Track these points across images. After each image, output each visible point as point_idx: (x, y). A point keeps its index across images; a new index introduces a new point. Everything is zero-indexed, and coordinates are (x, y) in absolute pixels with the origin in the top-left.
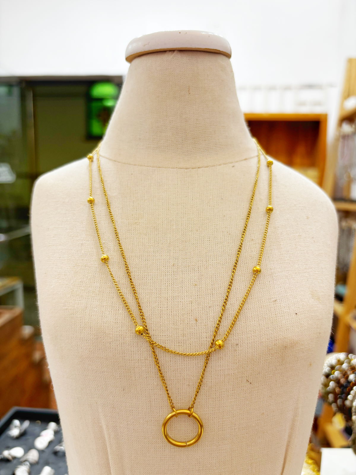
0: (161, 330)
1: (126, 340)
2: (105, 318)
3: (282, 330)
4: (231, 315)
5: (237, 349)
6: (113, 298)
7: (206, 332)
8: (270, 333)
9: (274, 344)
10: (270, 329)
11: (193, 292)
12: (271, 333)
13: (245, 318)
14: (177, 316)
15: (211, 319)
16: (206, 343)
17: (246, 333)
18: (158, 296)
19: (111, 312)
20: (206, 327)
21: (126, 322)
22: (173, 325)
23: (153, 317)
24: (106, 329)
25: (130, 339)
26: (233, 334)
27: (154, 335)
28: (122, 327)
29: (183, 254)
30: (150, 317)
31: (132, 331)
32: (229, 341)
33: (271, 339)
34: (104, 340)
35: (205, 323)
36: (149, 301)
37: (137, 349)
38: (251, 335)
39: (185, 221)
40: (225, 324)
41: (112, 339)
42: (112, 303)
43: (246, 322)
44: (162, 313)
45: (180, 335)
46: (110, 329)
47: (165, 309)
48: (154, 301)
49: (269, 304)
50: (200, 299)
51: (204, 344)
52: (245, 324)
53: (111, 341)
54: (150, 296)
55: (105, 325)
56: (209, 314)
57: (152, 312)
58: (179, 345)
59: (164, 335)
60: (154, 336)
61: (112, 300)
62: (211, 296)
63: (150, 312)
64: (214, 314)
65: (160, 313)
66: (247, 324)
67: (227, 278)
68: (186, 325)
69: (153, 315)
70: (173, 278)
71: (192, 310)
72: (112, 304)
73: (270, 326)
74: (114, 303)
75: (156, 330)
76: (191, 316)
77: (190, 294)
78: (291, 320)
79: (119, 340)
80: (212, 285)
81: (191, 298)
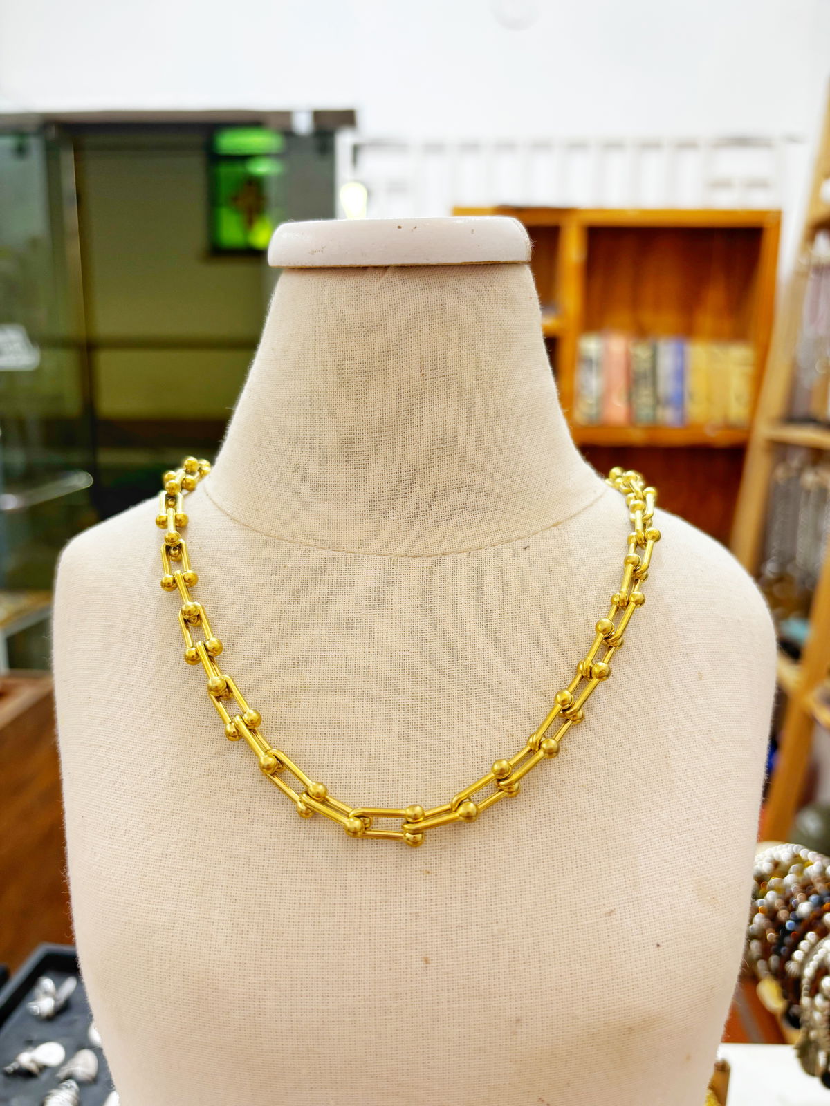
0: (345, 982)
1: (264, 1006)
2: (216, 953)
3: (622, 986)
4: (507, 948)
5: (517, 1030)
6: (234, 901)
7: (448, 990)
8: (594, 995)
9: (603, 1022)
10: (596, 984)
11: (422, 890)
12: (597, 994)
13: (538, 956)
14: (381, 950)
15: (461, 959)
16: (448, 1014)
17: (540, 994)
18: (339, 899)
19: (230, 938)
20: (448, 977)
21: (265, 963)
22: (373, 972)
23: (327, 952)
24: (218, 980)
25: (274, 1004)
26: (511, 995)
27: (329, 995)
28: (256, 975)
29: (399, 790)
30: (319, 952)
31: (279, 986)
32: (500, 1010)
33: (598, 1011)
34: (214, 1005)
35: (446, 967)
36: (318, 911)
37: (290, 1026)
38: (551, 999)
39: (406, 700)
40: (493, 971)
41: (232, 1005)
42: (233, 913)
43: (540, 967)
44: (348, 942)
45: (389, 996)
46: (227, 979)
47: (356, 932)
48: (328, 912)
49: (595, 921)
50: (437, 909)
51: (442, 1016)
52: (539, 972)
53: (229, 1008)
54: (321, 899)
55: (217, 969)
56: (457, 946)
57: (325, 939)
58: (386, 1019)
59: (350, 994)
60: (328, 997)
61: (234, 907)
62: (463, 901)
63: (319, 939)
64: (468, 946)
65: (342, 942)
66: (542, 971)
67: (501, 855)
68: (402, 973)
69: (327, 948)
70: (376, 855)
71: (418, 935)
72: (233, 916)
73: (596, 978)
74: (236, 913)
75: (334, 982)
76: (415, 951)
77: (415, 896)
78: (644, 961)
79: (248, 1006)
80: (466, 873)
81: (414, 905)
